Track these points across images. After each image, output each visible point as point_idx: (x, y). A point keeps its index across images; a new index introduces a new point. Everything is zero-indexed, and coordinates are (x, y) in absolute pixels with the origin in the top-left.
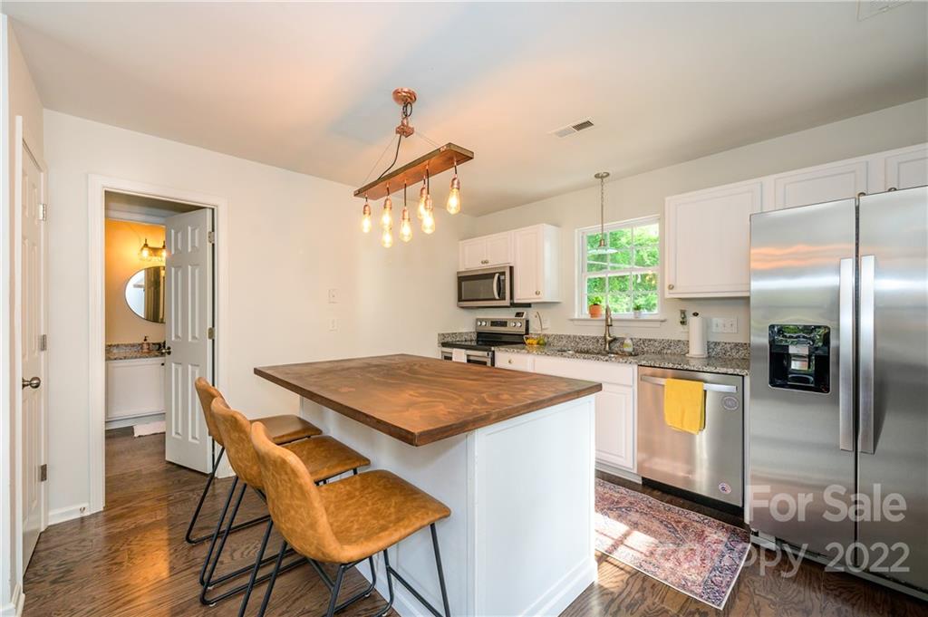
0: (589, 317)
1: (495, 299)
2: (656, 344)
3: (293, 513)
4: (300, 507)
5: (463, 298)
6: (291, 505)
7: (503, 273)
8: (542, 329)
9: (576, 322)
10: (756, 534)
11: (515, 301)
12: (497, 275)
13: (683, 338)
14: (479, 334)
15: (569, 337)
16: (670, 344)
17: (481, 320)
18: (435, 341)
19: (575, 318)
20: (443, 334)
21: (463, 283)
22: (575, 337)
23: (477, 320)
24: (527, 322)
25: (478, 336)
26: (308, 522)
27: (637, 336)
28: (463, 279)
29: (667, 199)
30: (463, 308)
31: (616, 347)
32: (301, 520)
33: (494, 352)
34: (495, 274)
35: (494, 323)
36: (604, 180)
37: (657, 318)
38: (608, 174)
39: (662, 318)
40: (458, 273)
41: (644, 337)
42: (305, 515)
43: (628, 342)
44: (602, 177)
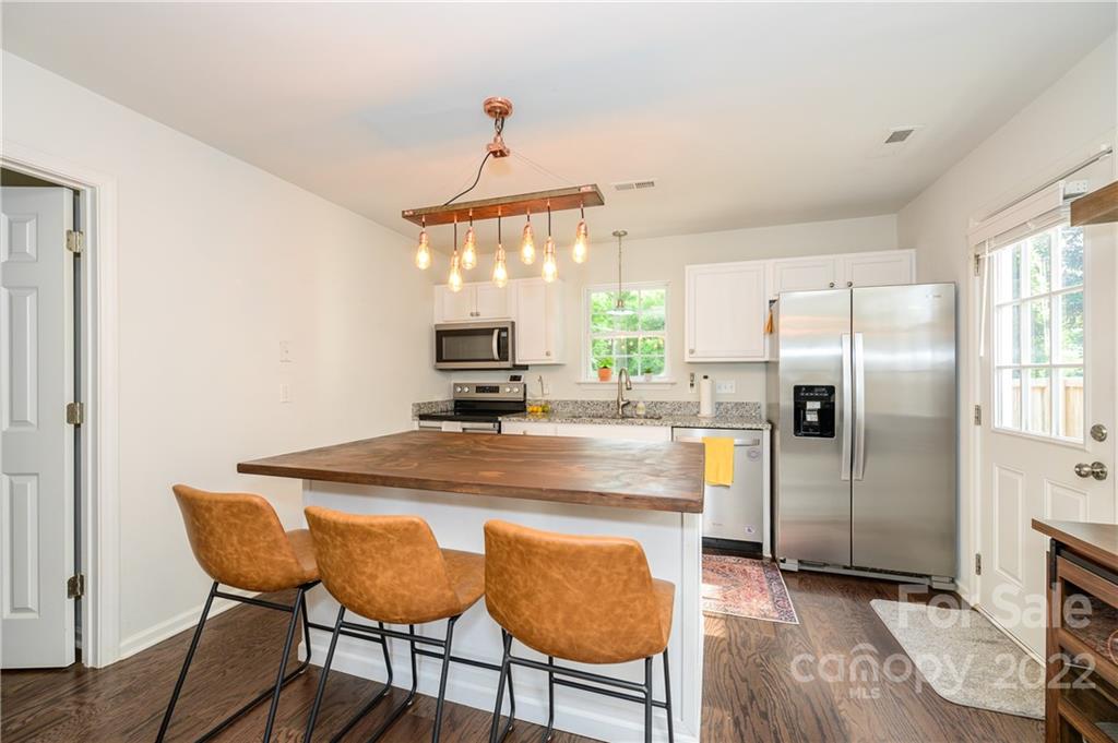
0: (598, 380)
1: (493, 360)
2: (668, 406)
3: (506, 576)
4: (516, 574)
5: (444, 358)
6: (506, 569)
7: (506, 330)
8: (543, 394)
9: (583, 386)
10: (783, 561)
11: (517, 363)
12: (496, 332)
13: (692, 399)
14: (458, 403)
15: (576, 402)
16: (680, 406)
17: (461, 385)
18: (409, 412)
19: (583, 382)
20: (419, 404)
21: (444, 339)
22: (583, 402)
23: (456, 385)
24: (525, 386)
25: (456, 406)
26: (524, 591)
27: (650, 399)
28: (442, 335)
29: (687, 267)
30: (441, 370)
31: (628, 409)
32: (516, 587)
33: (500, 423)
34: (494, 329)
35: (480, 389)
36: (623, 238)
37: (666, 380)
38: (626, 233)
39: (673, 381)
40: (436, 326)
41: (655, 400)
42: (521, 583)
43: (641, 405)
44: (620, 236)
